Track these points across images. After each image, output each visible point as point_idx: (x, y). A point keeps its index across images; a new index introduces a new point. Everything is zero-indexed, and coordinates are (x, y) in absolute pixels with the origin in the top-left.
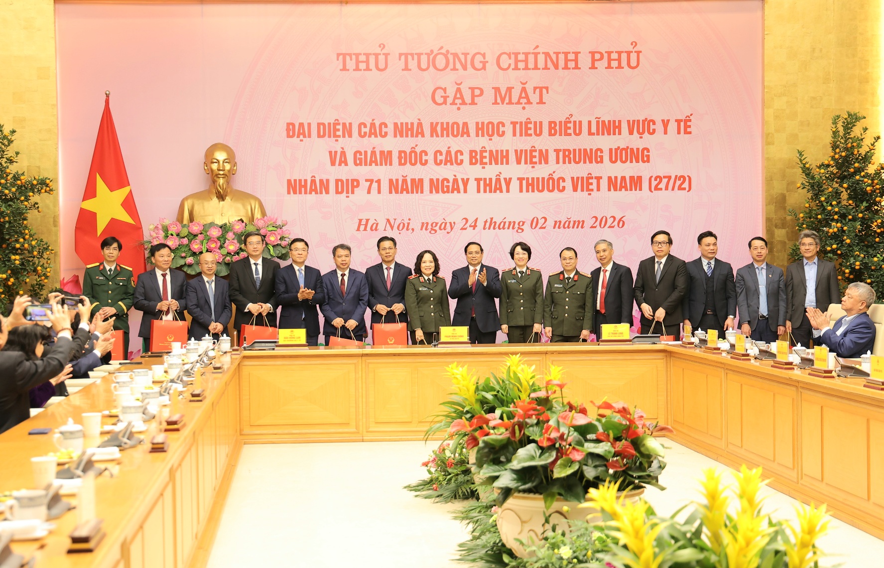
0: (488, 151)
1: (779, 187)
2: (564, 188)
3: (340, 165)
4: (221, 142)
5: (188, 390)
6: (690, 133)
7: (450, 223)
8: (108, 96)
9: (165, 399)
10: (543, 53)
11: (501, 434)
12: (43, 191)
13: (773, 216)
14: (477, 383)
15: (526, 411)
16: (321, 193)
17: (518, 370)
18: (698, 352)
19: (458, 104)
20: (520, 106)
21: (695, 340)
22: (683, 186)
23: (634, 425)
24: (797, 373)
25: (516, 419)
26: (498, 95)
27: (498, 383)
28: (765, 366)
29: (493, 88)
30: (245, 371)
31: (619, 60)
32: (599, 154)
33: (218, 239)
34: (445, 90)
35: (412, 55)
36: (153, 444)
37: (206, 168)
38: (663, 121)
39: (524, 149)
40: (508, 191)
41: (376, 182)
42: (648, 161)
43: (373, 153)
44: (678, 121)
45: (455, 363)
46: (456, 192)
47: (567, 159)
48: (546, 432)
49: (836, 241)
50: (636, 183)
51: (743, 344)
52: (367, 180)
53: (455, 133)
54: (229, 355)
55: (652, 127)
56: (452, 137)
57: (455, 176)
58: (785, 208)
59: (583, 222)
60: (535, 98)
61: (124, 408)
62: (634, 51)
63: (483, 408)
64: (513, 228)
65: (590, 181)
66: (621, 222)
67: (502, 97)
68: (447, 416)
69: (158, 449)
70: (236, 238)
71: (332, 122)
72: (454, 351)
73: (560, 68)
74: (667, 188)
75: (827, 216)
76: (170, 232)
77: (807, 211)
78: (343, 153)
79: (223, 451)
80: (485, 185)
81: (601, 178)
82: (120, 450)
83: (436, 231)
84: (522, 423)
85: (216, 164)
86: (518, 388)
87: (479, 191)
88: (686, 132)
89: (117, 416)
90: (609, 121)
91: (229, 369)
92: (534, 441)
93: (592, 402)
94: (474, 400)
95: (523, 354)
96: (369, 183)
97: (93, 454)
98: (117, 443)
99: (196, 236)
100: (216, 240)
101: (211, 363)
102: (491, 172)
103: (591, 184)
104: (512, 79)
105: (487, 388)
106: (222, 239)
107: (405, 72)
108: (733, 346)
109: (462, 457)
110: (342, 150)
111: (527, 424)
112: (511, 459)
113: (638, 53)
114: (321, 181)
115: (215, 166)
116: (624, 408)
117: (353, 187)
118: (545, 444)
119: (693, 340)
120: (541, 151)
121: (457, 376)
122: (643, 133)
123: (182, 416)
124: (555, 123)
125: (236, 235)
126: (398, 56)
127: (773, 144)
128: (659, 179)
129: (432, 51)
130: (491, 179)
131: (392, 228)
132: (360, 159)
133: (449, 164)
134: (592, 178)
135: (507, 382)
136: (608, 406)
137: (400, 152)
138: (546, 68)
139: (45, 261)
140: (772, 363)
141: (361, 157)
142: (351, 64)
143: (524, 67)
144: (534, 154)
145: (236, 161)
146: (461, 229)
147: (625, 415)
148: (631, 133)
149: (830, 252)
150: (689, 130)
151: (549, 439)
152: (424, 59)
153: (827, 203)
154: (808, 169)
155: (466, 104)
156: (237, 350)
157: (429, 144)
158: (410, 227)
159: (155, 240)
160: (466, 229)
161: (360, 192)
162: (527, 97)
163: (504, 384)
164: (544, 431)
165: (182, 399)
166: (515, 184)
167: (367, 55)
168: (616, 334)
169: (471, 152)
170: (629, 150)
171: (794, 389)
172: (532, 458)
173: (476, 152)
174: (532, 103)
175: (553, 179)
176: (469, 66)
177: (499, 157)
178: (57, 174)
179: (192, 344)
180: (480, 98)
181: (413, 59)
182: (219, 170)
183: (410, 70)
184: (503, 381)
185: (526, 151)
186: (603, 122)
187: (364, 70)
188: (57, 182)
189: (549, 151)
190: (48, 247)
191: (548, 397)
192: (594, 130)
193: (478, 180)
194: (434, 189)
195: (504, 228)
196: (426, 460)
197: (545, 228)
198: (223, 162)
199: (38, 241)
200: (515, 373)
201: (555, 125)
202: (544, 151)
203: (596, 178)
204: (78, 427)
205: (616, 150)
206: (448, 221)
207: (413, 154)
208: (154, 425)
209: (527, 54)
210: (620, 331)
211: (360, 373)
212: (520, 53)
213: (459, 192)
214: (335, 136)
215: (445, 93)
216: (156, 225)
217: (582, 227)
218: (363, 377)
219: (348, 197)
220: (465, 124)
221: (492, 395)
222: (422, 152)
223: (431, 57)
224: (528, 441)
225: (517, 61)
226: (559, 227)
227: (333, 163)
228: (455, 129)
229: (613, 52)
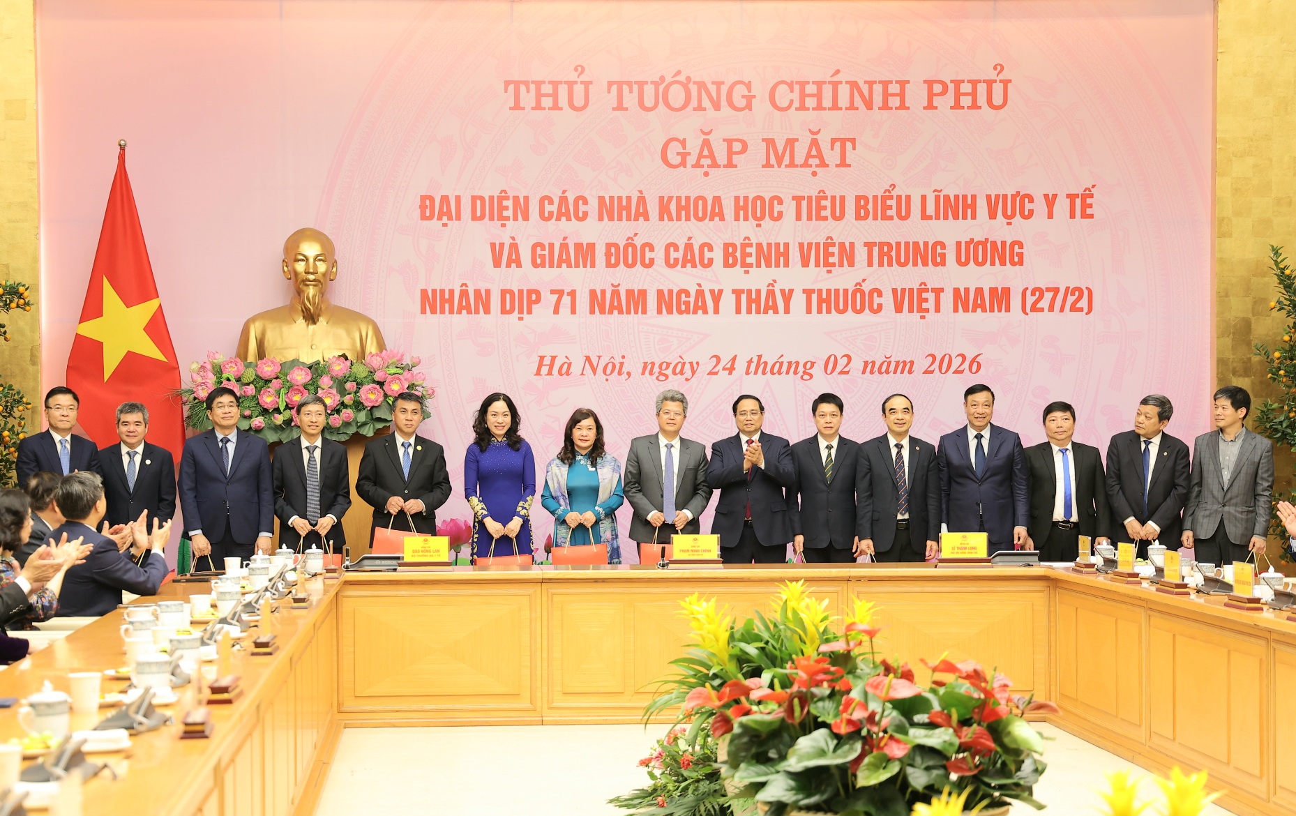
0: (754, 245)
1: (1239, 308)
2: (880, 306)
3: (508, 265)
4: (311, 226)
5: (250, 636)
6: (1091, 216)
7: (691, 363)
8: (122, 148)
9: (210, 651)
10: (847, 82)
11: (769, 713)
12: (13, 305)
13: (1229, 355)
14: (732, 628)
15: (812, 674)
16: (477, 312)
17: (801, 607)
18: (1101, 580)
19: (706, 166)
20: (809, 171)
21: (1097, 560)
22: (1078, 305)
23: (992, 700)
24: (1267, 617)
25: (795, 688)
26: (771, 151)
27: (767, 628)
28: (1214, 604)
29: (763, 140)
30: (347, 605)
31: (974, 94)
32: (939, 250)
33: (305, 386)
34: (683, 143)
35: (629, 84)
36: (187, 724)
37: (286, 269)
38: (1046, 196)
39: (814, 241)
40: (787, 311)
41: (568, 294)
42: (1021, 263)
43: (564, 246)
44: (1072, 197)
45: (696, 594)
46: (700, 312)
47: (886, 258)
48: (845, 710)
50: (1000, 298)
51: (1177, 568)
52: (553, 292)
54: (320, 579)
55: (1028, 206)
56: (695, 221)
57: (699, 285)
58: (1249, 343)
59: (912, 363)
60: (832, 157)
61: (139, 664)
62: (998, 79)
63: (741, 670)
64: (795, 373)
65: (924, 295)
66: (976, 364)
67: (778, 154)
68: (681, 682)
69: (194, 732)
70: (335, 385)
71: (496, 194)
72: (695, 576)
73: (875, 107)
74: (1051, 309)
76: (225, 376)
77: (1287, 347)
78: (514, 247)
79: (309, 740)
80: (749, 301)
81: (942, 290)
82: (131, 735)
83: (667, 377)
84: (806, 693)
85: (303, 264)
86: (800, 636)
87: (738, 311)
88: (1085, 216)
89: (129, 679)
90: (957, 197)
91: (320, 601)
92: (824, 725)
93: (922, 660)
94: (726, 657)
95: (809, 580)
96: (556, 296)
97: (85, 741)
98: (126, 723)
99: (268, 381)
100: (302, 388)
101: (290, 592)
102: (759, 278)
103: (926, 300)
104: (796, 125)
105: (750, 637)
106: (312, 386)
107: (618, 113)
108: (1160, 571)
109: (706, 751)
110: (511, 241)
111: (813, 695)
112: (786, 754)
114: (477, 292)
115: (300, 267)
116: (975, 671)
117: (531, 303)
118: (844, 730)
119: (1093, 560)
120: (842, 245)
121: (699, 616)
122: (1013, 215)
123: (238, 679)
124: (866, 198)
125: (335, 381)
126: (606, 85)
127: (1231, 236)
128: (1040, 292)
129: (662, 78)
130: (758, 292)
131: (594, 371)
132: (543, 257)
133: (689, 265)
134: (927, 290)
135: (782, 627)
136: (949, 667)
137: (609, 246)
138: (852, 107)
139: (16, 422)
140: (1226, 600)
141: (543, 253)
142: (528, 99)
143: (815, 106)
144: (831, 249)
145: (336, 257)
146: (708, 374)
147: (977, 682)
148: (993, 215)
150: (1089, 211)
151: (850, 722)
152: (649, 90)
154: (1289, 277)
155: (719, 166)
156: (333, 571)
157: (656, 232)
158: (625, 370)
159: (200, 388)
160: (716, 373)
161: (542, 311)
162: (820, 155)
163: (777, 630)
164: (841, 708)
165: (239, 650)
166: (798, 301)
167: (555, 84)
168: (965, 548)
169: (726, 245)
170: (989, 245)
171: (1263, 643)
172: (822, 753)
173: (734, 246)
174: (828, 166)
175: (862, 292)
176: (724, 103)
177: (774, 255)
178: (37, 277)
179: (259, 561)
180: (743, 156)
181: (631, 92)
182: (307, 273)
183: (626, 109)
184: (775, 626)
185: (818, 245)
186: (947, 197)
187: (550, 109)
188: (37, 290)
189: (856, 244)
190: (21, 398)
191: (849, 652)
192: (931, 210)
193: (737, 293)
194: (664, 306)
195: (779, 373)
196: (646, 756)
197: (847, 373)
198: (315, 260)
199: (4, 388)
200: (795, 612)
201: (867, 203)
202: (847, 245)
203: (933, 290)
204: (60, 696)
205: (969, 243)
206: (687, 359)
207: (630, 249)
208: (189, 695)
209: (819, 84)
210: (972, 544)
211: (539, 610)
212: (808, 83)
213: (705, 312)
214: (501, 218)
215: (684, 148)
216: (202, 363)
217: (910, 372)
218: (545, 618)
219: (521, 319)
220: (717, 200)
221: (757, 648)
222: (644, 245)
223: (661, 88)
224: (814, 724)
225: (803, 95)
226: (872, 372)
227: (497, 264)
228: (700, 208)
229: (963, 81)
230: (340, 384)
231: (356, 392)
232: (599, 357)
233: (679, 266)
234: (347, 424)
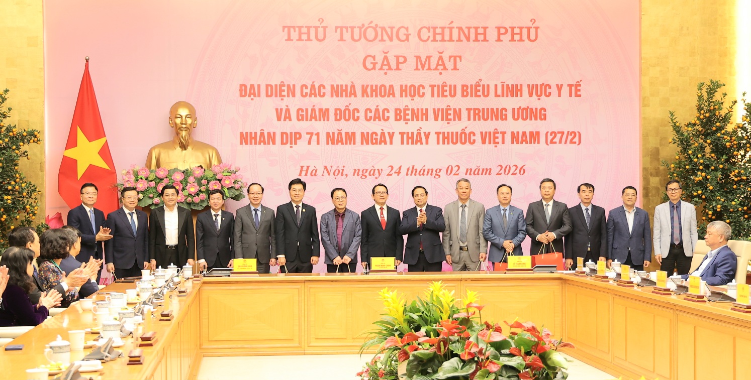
0: (410, 110)
1: (653, 142)
2: (474, 141)
3: (285, 120)
4: (184, 100)
5: (157, 311)
6: (580, 96)
7: (378, 170)
8: (87, 61)
9: (139, 318)
10: (457, 27)
11: (428, 349)
12: (32, 141)
13: (648, 166)
14: (405, 305)
15: (450, 329)
16: (269, 143)
17: (440, 294)
18: (588, 280)
19: (385, 70)
20: (438, 72)
21: (587, 270)
22: (574, 141)
23: (542, 342)
24: (674, 298)
25: (441, 336)
26: (419, 62)
27: (423, 305)
28: (647, 291)
29: (415, 56)
30: (205, 294)
31: (521, 34)
32: (504, 112)
33: (181, 182)
34: (374, 58)
35: (346, 28)
36: (130, 357)
37: (171, 122)
38: (557, 85)
39: (441, 108)
40: (427, 143)
41: (315, 134)
42: (545, 119)
43: (313, 110)
44: (570, 86)
45: (387, 288)
46: (383, 143)
47: (477, 117)
48: (467, 348)
49: (701, 188)
50: (534, 137)
51: (628, 273)
52: (308, 133)
53: (383, 94)
54: (190, 281)
55: (548, 90)
56: (380, 98)
57: (382, 130)
58: (658, 160)
59: (490, 169)
60: (450, 65)
61: (104, 326)
62: (533, 26)
63: (410, 327)
64: (431, 174)
65: (497, 135)
66: (522, 170)
67: (422, 64)
68: (379, 333)
69: (135, 361)
70: (196, 181)
71: (278, 84)
72: (383, 278)
73: (471, 40)
74: (560, 142)
75: (694, 166)
76: (140, 177)
77: (677, 162)
78: (288, 110)
79: (187, 362)
80: (408, 138)
81: (505, 133)
82: (102, 363)
83: (366, 177)
84: (447, 339)
85: (180, 119)
86: (440, 309)
87: (402, 143)
88: (577, 95)
89: (99, 333)
90: (513, 85)
91: (191, 292)
92: (457, 355)
93: (505, 322)
94: (402, 320)
95: (444, 280)
96: (309, 136)
97: (80, 366)
98: (99, 357)
99: (162, 179)
100: (179, 183)
101: (176, 288)
102: (412, 127)
103: (497, 138)
104: (431, 49)
105: (414, 310)
106: (185, 182)
107: (341, 42)
108: (619, 275)
109: (391, 368)
110: (286, 107)
111: (450, 340)
112: (437, 370)
113: (537, 28)
114: (269, 134)
115: (178, 121)
116: (533, 327)
117: (296, 139)
118: (466, 358)
119: (584, 269)
120: (455, 110)
121: (388, 300)
122: (541, 95)
123: (155, 333)
124: (467, 86)
125: (196, 179)
126: (334, 29)
127: (649, 106)
128: (554, 134)
129: (363, 25)
130: (412, 133)
131: (329, 174)
132: (302, 115)
133: (377, 120)
134: (498, 133)
135: (431, 305)
136: (519, 325)
137: (336, 110)
138: (459, 40)
139: (33, 201)
140: (653, 290)
141: (303, 113)
142: (294, 35)
143: (441, 39)
144: (449, 112)
145: (196, 116)
146: (387, 175)
147: (534, 333)
148: (531, 95)
149: (696, 197)
150: (579, 93)
151: (470, 354)
152: (356, 31)
153: (694, 155)
154: (678, 127)
155: (392, 70)
156: (198, 277)
157: (360, 103)
158: (345, 173)
160: (391, 175)
161: (302, 144)
162: (443, 64)
163: (428, 306)
164: (465, 346)
165: (153, 318)
166: (433, 138)
167: (309, 28)
168: (520, 264)
169: (396, 110)
170: (529, 110)
171: (671, 311)
172: (456, 370)
173: (400, 110)
174: (447, 69)
175: (465, 134)
176: (394, 37)
177: (419, 115)
178: (43, 127)
179: (160, 272)
180: (404, 65)
181: (347, 32)
182: (182, 124)
183: (345, 40)
184: (427, 304)
185: (443, 109)
186: (508, 86)
187: (306, 40)
188: (44, 133)
189: (462, 109)
190: (36, 189)
191: (468, 317)
192: (499, 92)
193: (402, 134)
194: (364, 141)
195: (423, 174)
196: (360, 371)
197: (458, 174)
198: (186, 117)
199: (27, 184)
200: (437, 297)
201: (467, 88)
202: (457, 110)
203: (501, 132)
204: (66, 343)
205: (518, 109)
206: (376, 168)
207: (347, 111)
208: (130, 340)
209: (443, 28)
210: (523, 262)
211: (303, 296)
212: (437, 27)
213: (386, 143)
214: (281, 96)
215: (374, 60)
216: (127, 170)
217: (489, 174)
218: (306, 300)
219: (291, 147)
220: (391, 86)
221: (418, 316)
222: (354, 110)
223: (363, 30)
224: (452, 355)
225: (435, 34)
226: (470, 174)
227: (279, 119)
228: (383, 91)
229: (515, 27)
230: (199, 181)
231: (207, 185)
232: (331, 166)
233: (372, 120)
234: (202, 201)
